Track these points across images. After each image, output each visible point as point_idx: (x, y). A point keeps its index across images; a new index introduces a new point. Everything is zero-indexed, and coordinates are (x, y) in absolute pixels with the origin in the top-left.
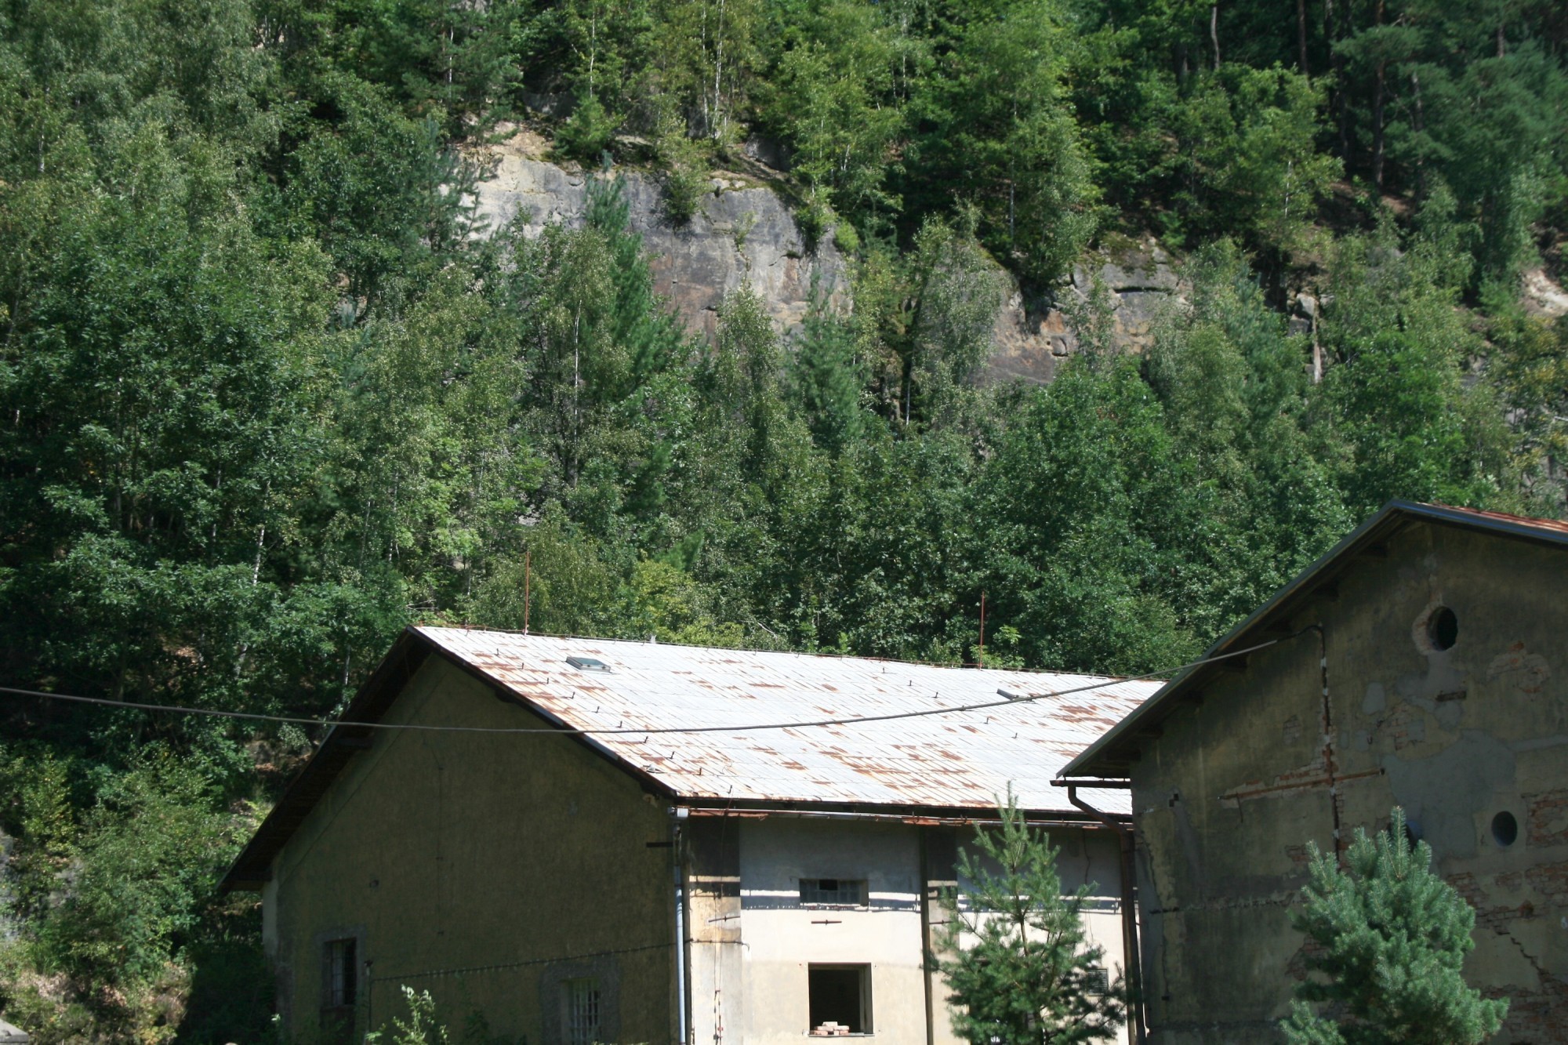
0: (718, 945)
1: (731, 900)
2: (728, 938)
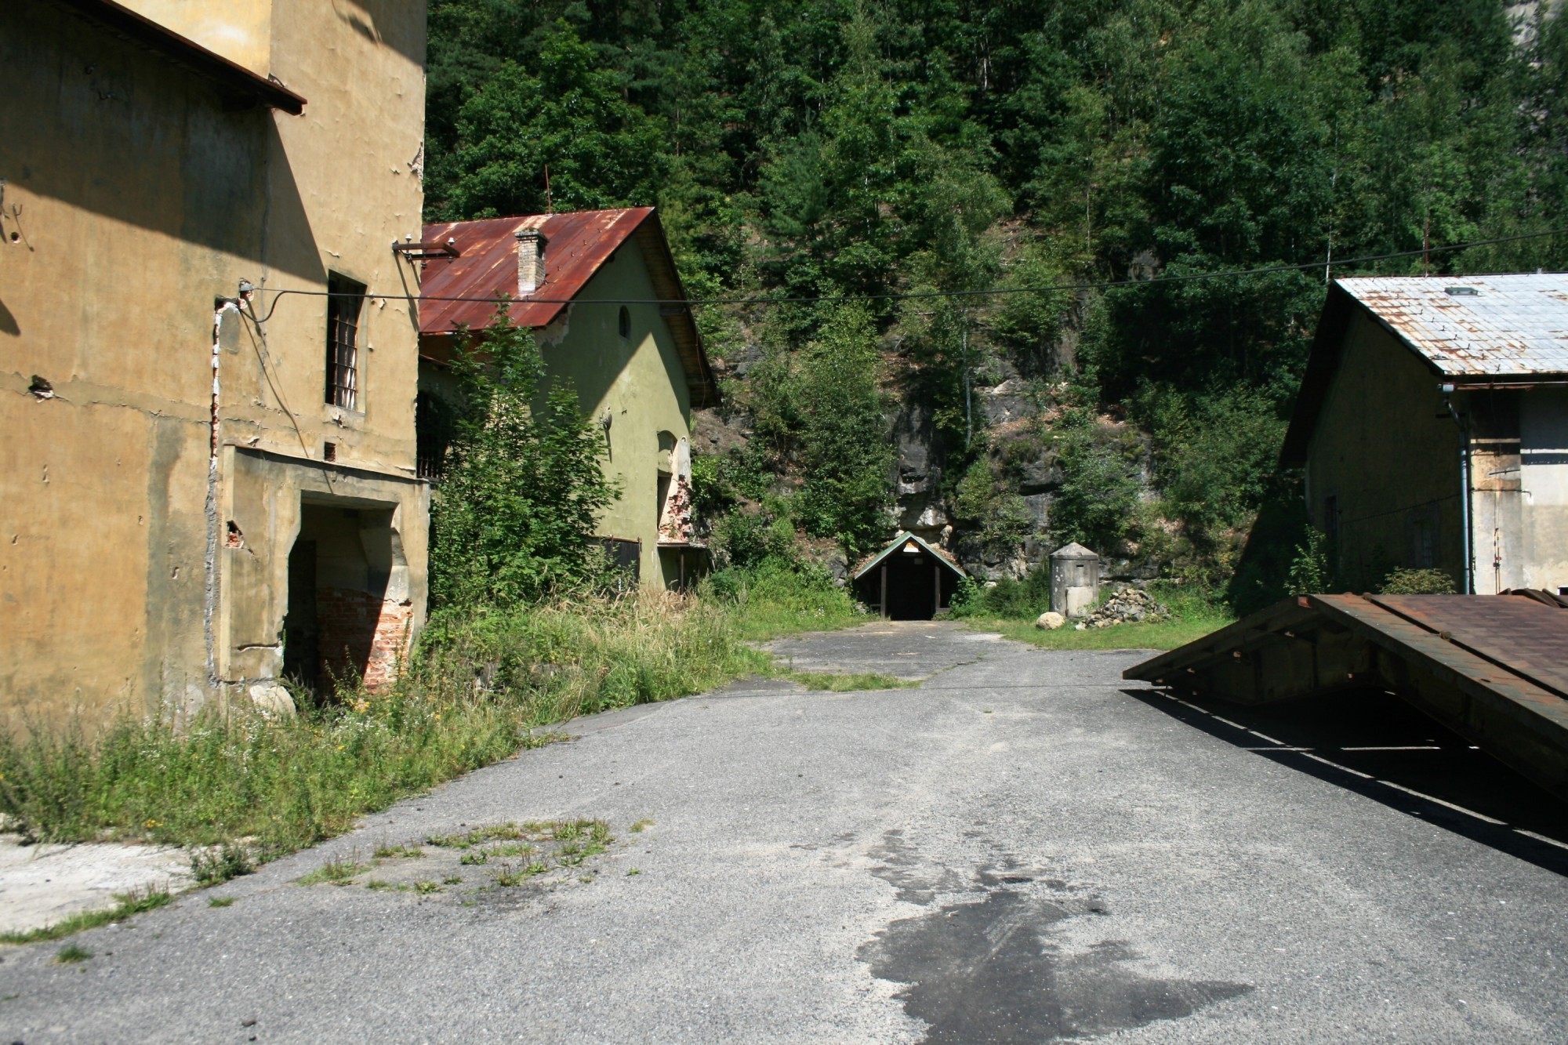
0: (1498, 493)
1: (1512, 457)
2: (1508, 487)
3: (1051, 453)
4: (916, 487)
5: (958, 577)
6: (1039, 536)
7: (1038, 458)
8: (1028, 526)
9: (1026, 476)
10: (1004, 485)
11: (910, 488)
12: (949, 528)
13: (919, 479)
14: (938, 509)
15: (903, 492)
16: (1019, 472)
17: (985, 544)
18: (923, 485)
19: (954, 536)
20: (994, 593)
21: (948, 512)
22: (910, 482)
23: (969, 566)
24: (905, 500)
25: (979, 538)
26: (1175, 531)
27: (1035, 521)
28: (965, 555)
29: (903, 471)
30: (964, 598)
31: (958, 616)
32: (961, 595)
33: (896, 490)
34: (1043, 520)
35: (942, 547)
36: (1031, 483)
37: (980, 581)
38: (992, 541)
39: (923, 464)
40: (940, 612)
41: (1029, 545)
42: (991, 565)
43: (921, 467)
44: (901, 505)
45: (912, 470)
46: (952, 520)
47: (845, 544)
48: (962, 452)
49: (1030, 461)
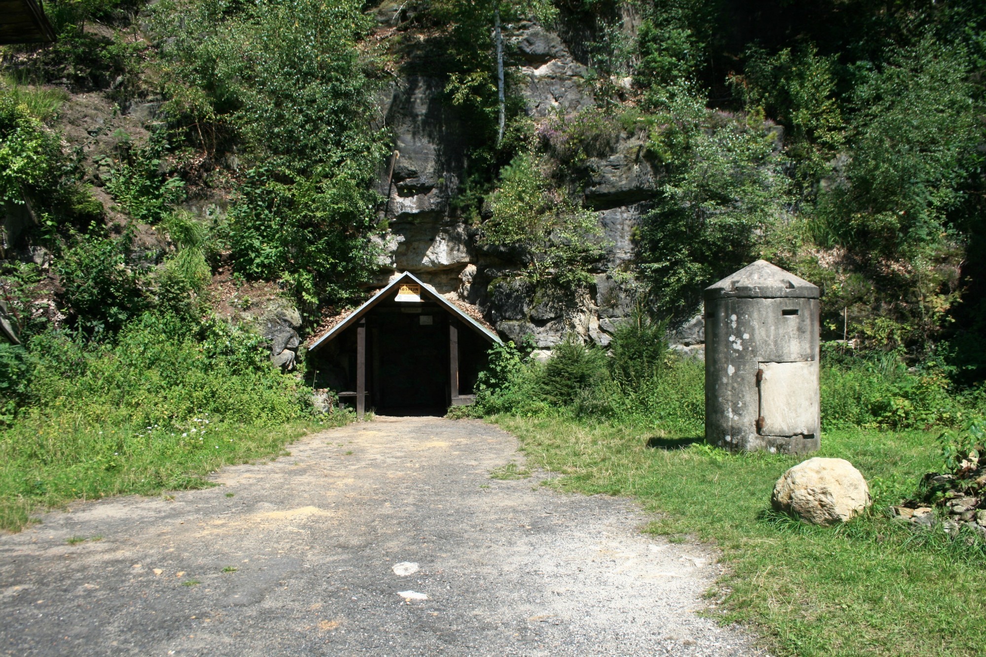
3: (634, 142)
4: (420, 203)
5: (489, 343)
6: (617, 274)
7: (613, 151)
8: (601, 257)
9: (596, 178)
10: (559, 196)
11: (409, 204)
12: (471, 269)
13: (424, 190)
14: (455, 239)
15: (399, 211)
16: (583, 174)
17: (531, 289)
18: (432, 200)
19: (480, 280)
20: (554, 371)
21: (470, 243)
22: (411, 195)
23: (504, 325)
24: (403, 224)
25: (519, 281)
26: (836, 264)
27: (610, 251)
28: (500, 308)
29: (397, 177)
30: (499, 380)
31: (491, 410)
32: (493, 373)
33: (386, 207)
34: (624, 249)
35: (462, 297)
36: (604, 189)
37: (524, 349)
38: (541, 284)
39: (430, 167)
40: (459, 402)
41: (602, 288)
42: (540, 323)
43: (428, 169)
44: (396, 232)
45: (413, 174)
46: (476, 254)
47: (297, 292)
48: (492, 149)
49: (602, 155)
